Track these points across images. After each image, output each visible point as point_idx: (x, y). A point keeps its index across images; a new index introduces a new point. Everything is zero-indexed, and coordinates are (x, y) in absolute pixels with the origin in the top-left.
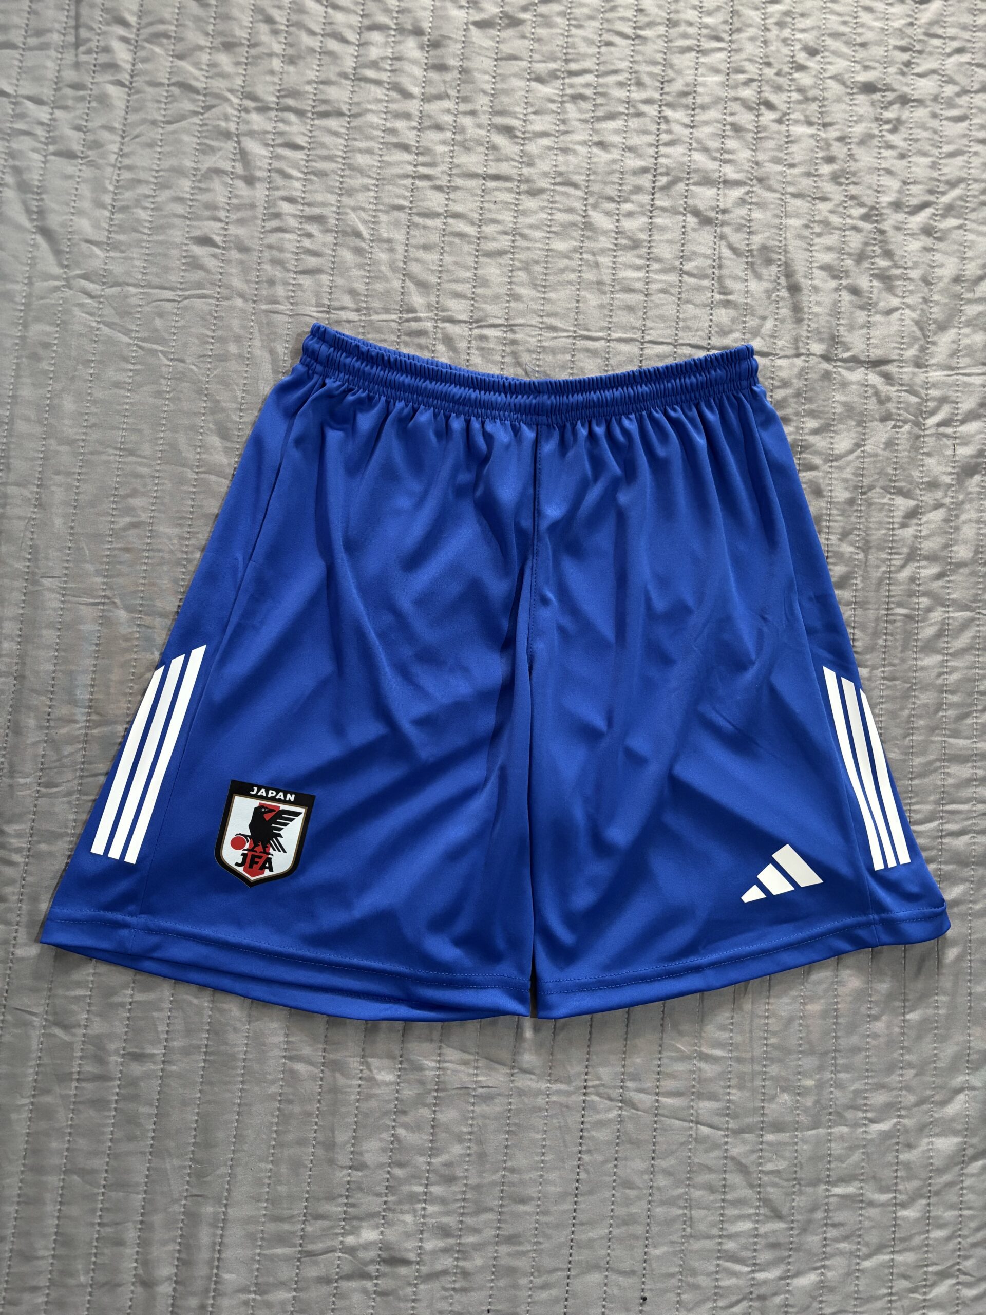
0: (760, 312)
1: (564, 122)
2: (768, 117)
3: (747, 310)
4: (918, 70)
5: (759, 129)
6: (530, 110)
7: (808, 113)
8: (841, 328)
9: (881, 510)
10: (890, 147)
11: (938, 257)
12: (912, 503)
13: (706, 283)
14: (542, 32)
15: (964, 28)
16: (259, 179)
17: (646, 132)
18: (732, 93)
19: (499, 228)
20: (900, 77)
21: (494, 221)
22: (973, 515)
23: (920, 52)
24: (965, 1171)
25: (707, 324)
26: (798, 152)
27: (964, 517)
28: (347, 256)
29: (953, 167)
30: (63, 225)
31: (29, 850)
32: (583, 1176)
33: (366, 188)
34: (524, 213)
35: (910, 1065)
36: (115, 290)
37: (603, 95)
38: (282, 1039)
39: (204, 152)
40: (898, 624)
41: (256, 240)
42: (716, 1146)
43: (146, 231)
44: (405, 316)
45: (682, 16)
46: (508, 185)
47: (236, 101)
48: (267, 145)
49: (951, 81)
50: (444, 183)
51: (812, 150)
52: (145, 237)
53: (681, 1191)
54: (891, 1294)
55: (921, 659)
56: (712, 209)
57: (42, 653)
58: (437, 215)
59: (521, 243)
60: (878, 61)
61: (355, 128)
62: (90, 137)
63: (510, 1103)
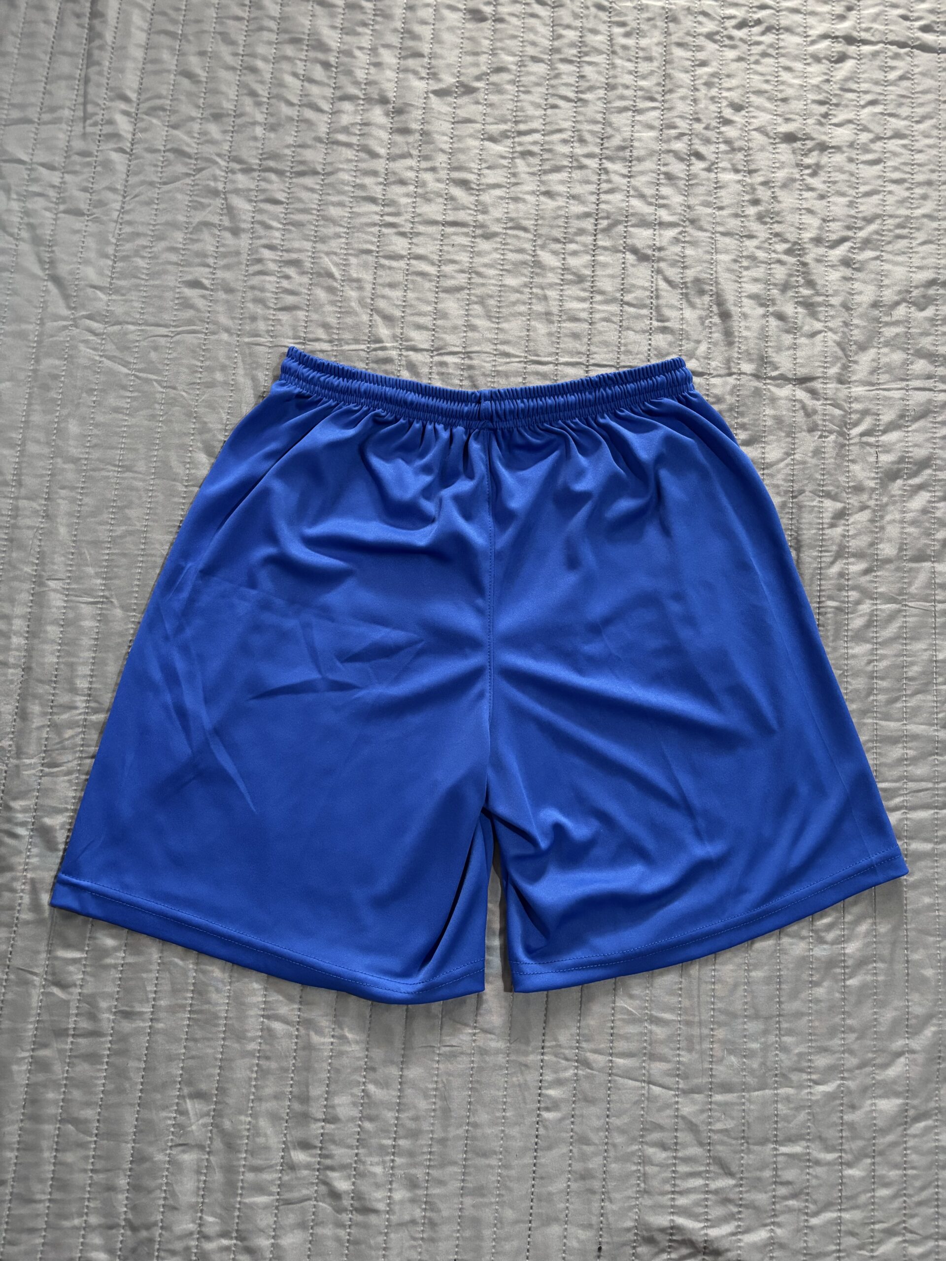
0: (695, 336)
1: (514, 175)
2: (698, 166)
3: (682, 335)
4: (835, 120)
5: (690, 176)
6: (484, 165)
7: (734, 161)
8: (770, 350)
9: (811, 512)
10: (812, 189)
11: (857, 285)
12: (839, 505)
13: (645, 312)
14: (494, 98)
15: (877, 83)
16: (244, 230)
17: (588, 182)
18: (665, 146)
19: (457, 267)
20: (818, 127)
21: (453, 262)
22: (898, 516)
23: (837, 105)
24: (909, 1132)
25: (646, 348)
26: (726, 197)
27: (888, 518)
28: (321, 295)
29: (868, 206)
30: (71, 273)
31: (33, 824)
32: (542, 1131)
33: (338, 236)
34: (479, 254)
35: (852, 1029)
36: (117, 328)
37: (550, 151)
38: (260, 999)
39: (195, 208)
40: (829, 616)
41: (241, 283)
42: (667, 1106)
43: (144, 277)
44: (373, 346)
45: (619, 80)
46: (465, 230)
47: (223, 163)
48: (251, 201)
49: (865, 129)
50: (408, 230)
51: (739, 194)
52: (143, 282)
53: (635, 1147)
54: (839, 1251)
55: (852, 648)
56: (649, 247)
57: (47, 647)
58: (400, 257)
59: (476, 280)
60: (798, 114)
61: (329, 184)
62: (95, 197)
63: (473, 1062)
